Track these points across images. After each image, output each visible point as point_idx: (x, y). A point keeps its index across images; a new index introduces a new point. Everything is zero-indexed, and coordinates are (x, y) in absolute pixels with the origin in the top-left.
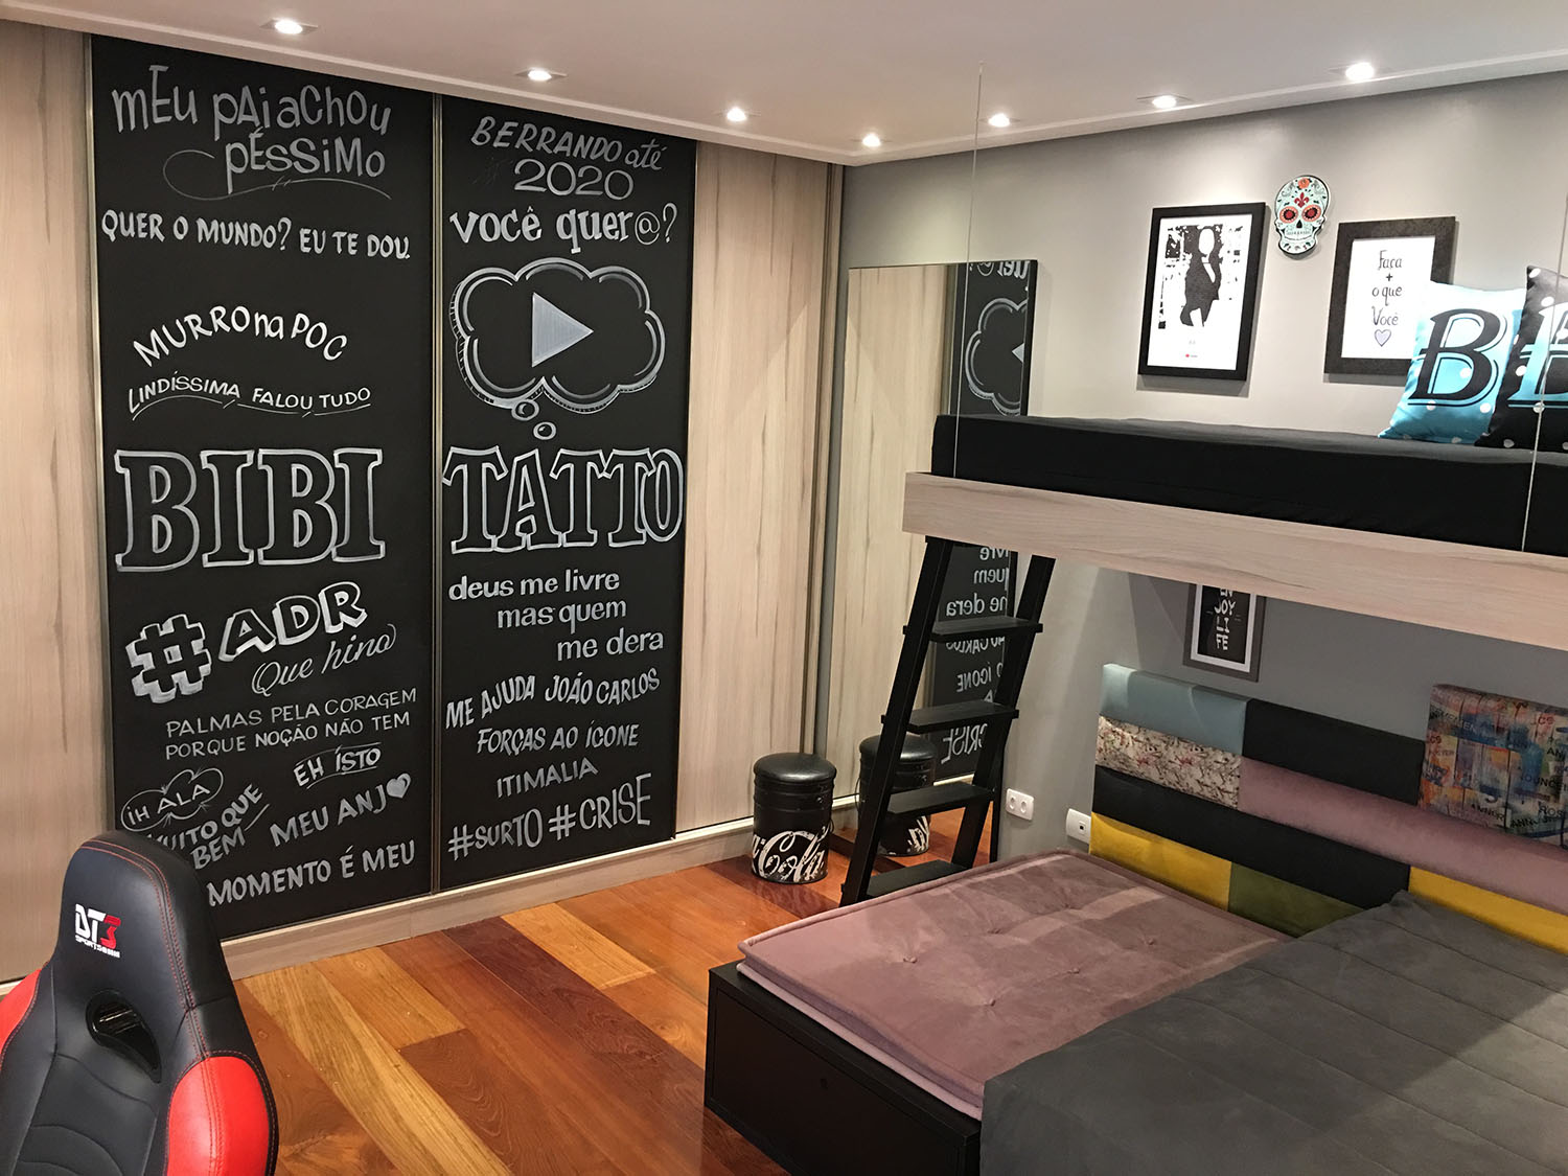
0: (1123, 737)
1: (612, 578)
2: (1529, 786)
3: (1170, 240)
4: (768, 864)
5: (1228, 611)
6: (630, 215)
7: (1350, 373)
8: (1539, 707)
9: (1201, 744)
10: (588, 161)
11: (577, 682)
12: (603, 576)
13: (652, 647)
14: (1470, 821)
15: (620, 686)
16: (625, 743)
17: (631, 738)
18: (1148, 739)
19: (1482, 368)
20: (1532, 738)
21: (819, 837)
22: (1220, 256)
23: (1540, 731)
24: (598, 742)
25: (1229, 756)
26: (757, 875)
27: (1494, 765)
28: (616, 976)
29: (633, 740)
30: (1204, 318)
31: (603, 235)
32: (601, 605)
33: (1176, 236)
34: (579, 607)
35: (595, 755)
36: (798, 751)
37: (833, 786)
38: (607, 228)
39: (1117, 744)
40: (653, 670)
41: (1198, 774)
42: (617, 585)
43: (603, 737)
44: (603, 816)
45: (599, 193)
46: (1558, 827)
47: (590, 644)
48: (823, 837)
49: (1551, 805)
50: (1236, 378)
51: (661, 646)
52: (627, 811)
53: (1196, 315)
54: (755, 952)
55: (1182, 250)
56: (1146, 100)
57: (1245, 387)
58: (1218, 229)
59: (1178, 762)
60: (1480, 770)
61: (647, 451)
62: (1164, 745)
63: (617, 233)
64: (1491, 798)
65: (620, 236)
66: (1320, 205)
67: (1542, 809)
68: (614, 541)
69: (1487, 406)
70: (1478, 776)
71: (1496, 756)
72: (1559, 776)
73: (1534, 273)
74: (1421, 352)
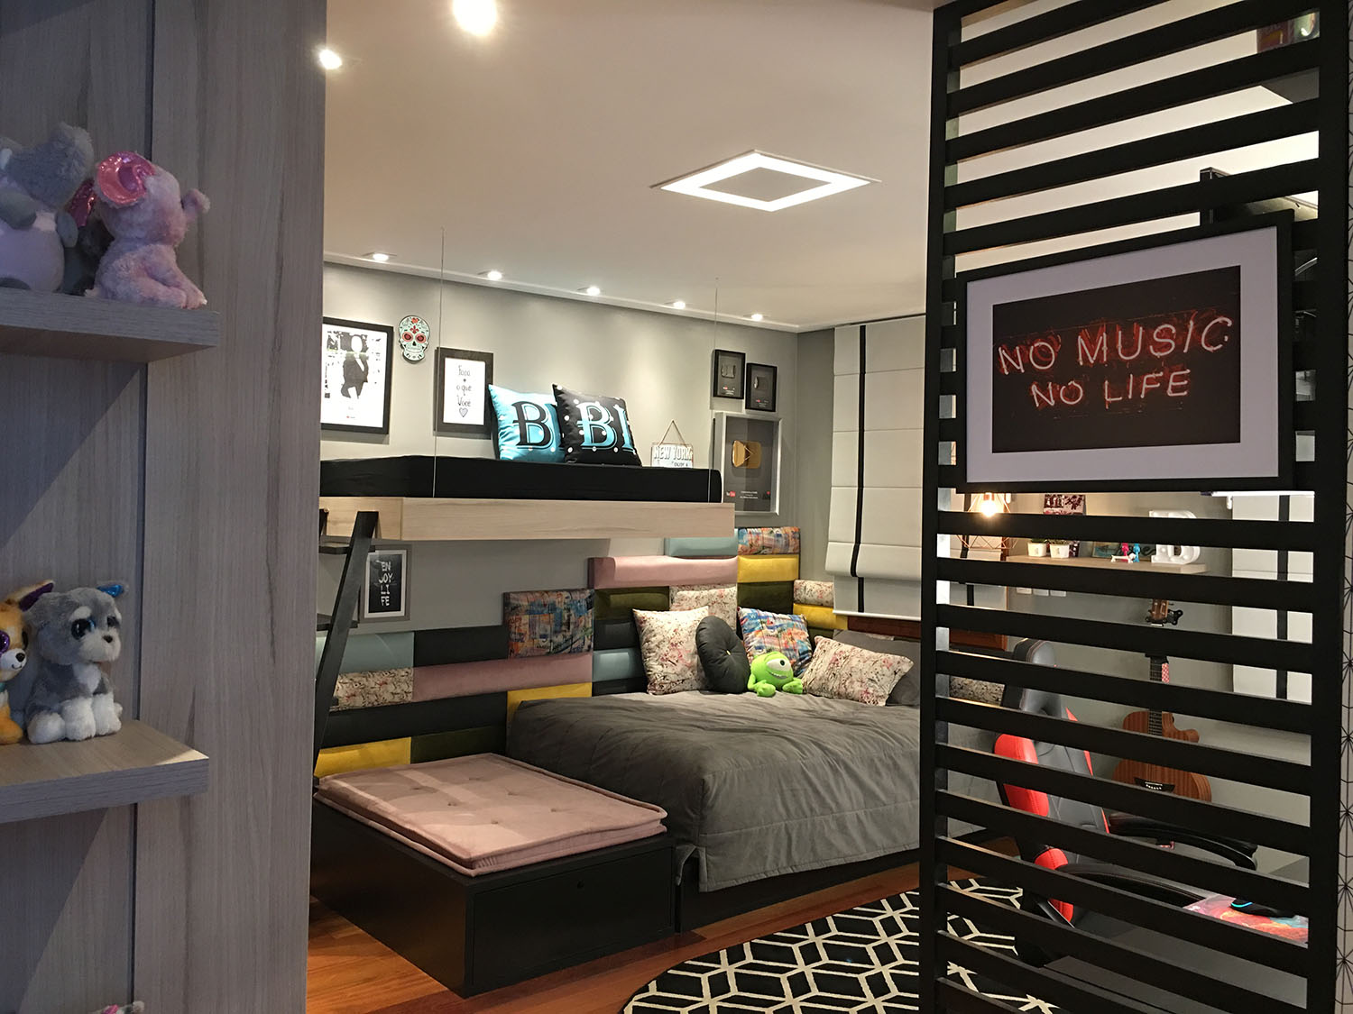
2: (558, 628)
3: (330, 339)
5: (388, 580)
7: (448, 431)
8: (557, 591)
14: (536, 655)
20: (555, 605)
22: (367, 355)
23: (558, 601)
25: (407, 670)
27: (544, 623)
30: (358, 394)
33: (334, 337)
41: (391, 689)
46: (569, 643)
49: (567, 634)
53: (352, 391)
55: (339, 347)
57: (387, 439)
58: (364, 338)
59: (377, 686)
60: (539, 628)
64: (544, 640)
66: (425, 335)
69: (553, 448)
70: (539, 631)
71: (545, 618)
72: (569, 619)
73: (559, 388)
74: (514, 422)
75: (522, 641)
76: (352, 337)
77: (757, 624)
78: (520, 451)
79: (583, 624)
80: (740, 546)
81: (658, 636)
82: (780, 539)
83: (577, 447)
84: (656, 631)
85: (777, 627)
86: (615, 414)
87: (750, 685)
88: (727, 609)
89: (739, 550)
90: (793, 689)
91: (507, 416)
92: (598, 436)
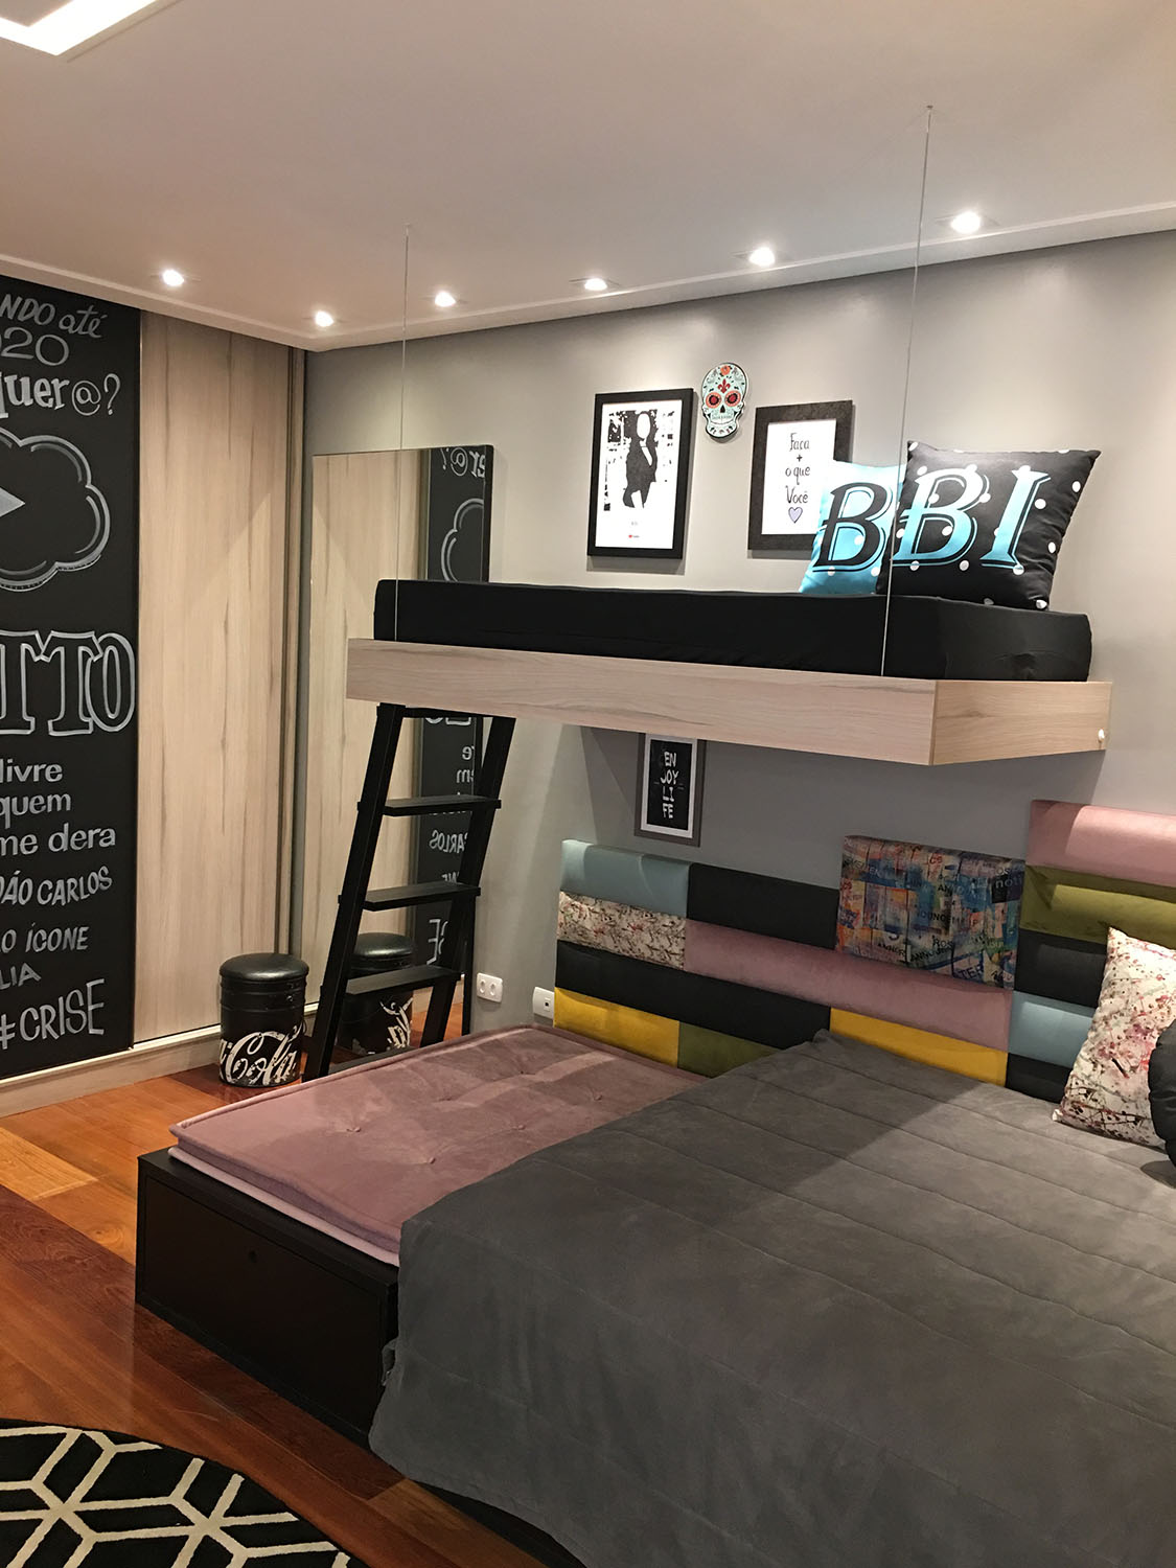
0: (581, 909)
1: (53, 769)
2: (924, 922)
3: (612, 425)
4: (236, 1069)
5: (672, 782)
6: (66, 382)
7: (769, 549)
8: (931, 849)
9: (651, 910)
10: (15, 322)
11: (14, 881)
12: (43, 766)
13: (102, 844)
14: (881, 960)
15: (66, 885)
16: (72, 947)
17: (79, 941)
18: (603, 910)
19: (872, 534)
20: (925, 876)
21: (290, 1038)
22: (656, 440)
23: (932, 870)
24: (40, 946)
25: (675, 919)
26: (225, 1081)
27: (895, 905)
28: (54, 1187)
29: (82, 944)
30: (644, 500)
31: (34, 401)
32: (41, 798)
33: (617, 422)
34: (15, 800)
35: (35, 960)
36: (272, 951)
37: (306, 984)
38: (39, 395)
39: (575, 917)
40: (105, 869)
41: (647, 938)
42: (59, 777)
43: (46, 940)
44: (48, 1027)
45: (30, 357)
46: (949, 958)
47: (29, 840)
48: (294, 1037)
49: (942, 937)
50: (673, 556)
51: (113, 842)
52: (76, 1021)
53: (636, 496)
54: (186, 1133)
55: (622, 434)
56: (578, 282)
57: (681, 564)
58: (653, 414)
59: (630, 929)
60: (884, 911)
61: (91, 635)
62: (617, 914)
63: (51, 400)
64: (894, 936)
65: (55, 404)
66: (740, 391)
67: (936, 941)
68: (55, 730)
69: (876, 570)
73: (911, 449)
74: (824, 523)
76: (639, 415)
78: (816, 576)
92: (932, 538)
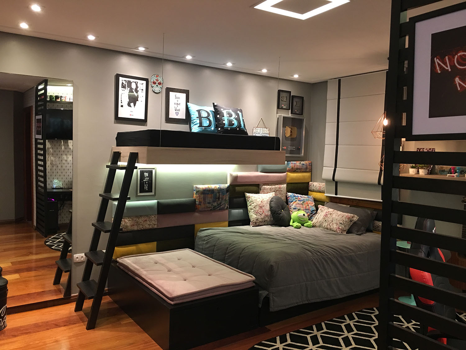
0: (125, 221)
2: (215, 200)
3: (123, 83)
5: (147, 180)
7: (171, 121)
14: (207, 210)
18: (132, 219)
19: (210, 121)
20: (214, 191)
22: (138, 90)
30: (135, 105)
41: (148, 223)
46: (219, 206)
49: (218, 202)
50: (144, 121)
53: (132, 104)
55: (126, 86)
57: (147, 122)
58: (137, 83)
59: (142, 222)
62: (137, 219)
64: (209, 204)
66: (162, 82)
69: (213, 129)
70: (207, 201)
71: (209, 196)
72: (219, 196)
73: (215, 104)
74: (197, 117)
75: (201, 205)
76: (132, 82)
77: (294, 199)
78: (199, 129)
79: (225, 198)
80: (288, 168)
81: (254, 204)
82: (304, 166)
83: (222, 128)
84: (254, 202)
85: (302, 200)
86: (238, 115)
87: (291, 224)
88: (282, 193)
89: (287, 169)
90: (308, 226)
91: (194, 115)
92: (231, 123)
